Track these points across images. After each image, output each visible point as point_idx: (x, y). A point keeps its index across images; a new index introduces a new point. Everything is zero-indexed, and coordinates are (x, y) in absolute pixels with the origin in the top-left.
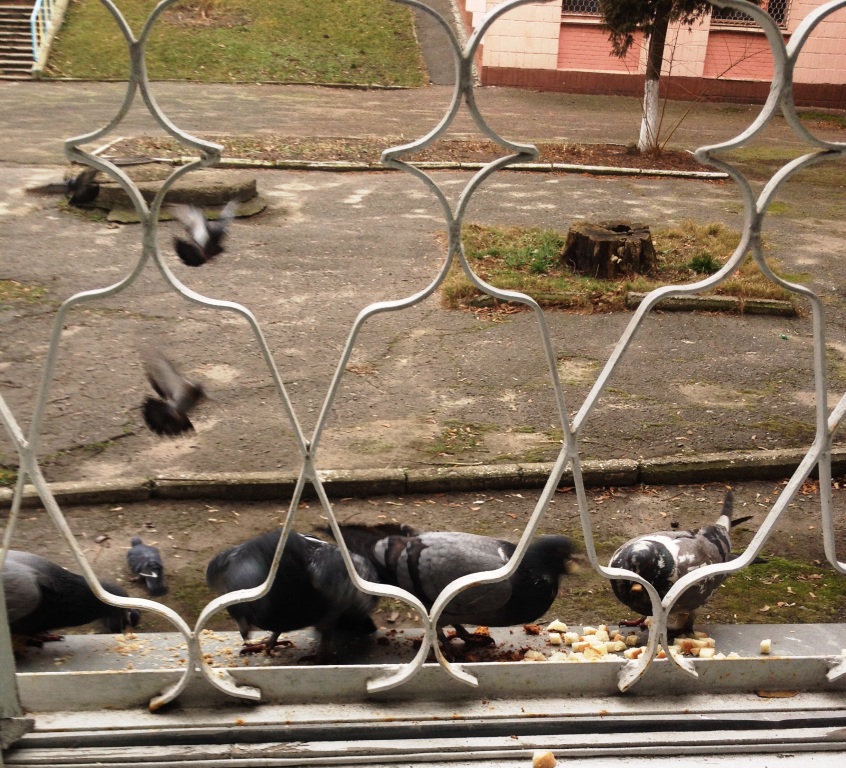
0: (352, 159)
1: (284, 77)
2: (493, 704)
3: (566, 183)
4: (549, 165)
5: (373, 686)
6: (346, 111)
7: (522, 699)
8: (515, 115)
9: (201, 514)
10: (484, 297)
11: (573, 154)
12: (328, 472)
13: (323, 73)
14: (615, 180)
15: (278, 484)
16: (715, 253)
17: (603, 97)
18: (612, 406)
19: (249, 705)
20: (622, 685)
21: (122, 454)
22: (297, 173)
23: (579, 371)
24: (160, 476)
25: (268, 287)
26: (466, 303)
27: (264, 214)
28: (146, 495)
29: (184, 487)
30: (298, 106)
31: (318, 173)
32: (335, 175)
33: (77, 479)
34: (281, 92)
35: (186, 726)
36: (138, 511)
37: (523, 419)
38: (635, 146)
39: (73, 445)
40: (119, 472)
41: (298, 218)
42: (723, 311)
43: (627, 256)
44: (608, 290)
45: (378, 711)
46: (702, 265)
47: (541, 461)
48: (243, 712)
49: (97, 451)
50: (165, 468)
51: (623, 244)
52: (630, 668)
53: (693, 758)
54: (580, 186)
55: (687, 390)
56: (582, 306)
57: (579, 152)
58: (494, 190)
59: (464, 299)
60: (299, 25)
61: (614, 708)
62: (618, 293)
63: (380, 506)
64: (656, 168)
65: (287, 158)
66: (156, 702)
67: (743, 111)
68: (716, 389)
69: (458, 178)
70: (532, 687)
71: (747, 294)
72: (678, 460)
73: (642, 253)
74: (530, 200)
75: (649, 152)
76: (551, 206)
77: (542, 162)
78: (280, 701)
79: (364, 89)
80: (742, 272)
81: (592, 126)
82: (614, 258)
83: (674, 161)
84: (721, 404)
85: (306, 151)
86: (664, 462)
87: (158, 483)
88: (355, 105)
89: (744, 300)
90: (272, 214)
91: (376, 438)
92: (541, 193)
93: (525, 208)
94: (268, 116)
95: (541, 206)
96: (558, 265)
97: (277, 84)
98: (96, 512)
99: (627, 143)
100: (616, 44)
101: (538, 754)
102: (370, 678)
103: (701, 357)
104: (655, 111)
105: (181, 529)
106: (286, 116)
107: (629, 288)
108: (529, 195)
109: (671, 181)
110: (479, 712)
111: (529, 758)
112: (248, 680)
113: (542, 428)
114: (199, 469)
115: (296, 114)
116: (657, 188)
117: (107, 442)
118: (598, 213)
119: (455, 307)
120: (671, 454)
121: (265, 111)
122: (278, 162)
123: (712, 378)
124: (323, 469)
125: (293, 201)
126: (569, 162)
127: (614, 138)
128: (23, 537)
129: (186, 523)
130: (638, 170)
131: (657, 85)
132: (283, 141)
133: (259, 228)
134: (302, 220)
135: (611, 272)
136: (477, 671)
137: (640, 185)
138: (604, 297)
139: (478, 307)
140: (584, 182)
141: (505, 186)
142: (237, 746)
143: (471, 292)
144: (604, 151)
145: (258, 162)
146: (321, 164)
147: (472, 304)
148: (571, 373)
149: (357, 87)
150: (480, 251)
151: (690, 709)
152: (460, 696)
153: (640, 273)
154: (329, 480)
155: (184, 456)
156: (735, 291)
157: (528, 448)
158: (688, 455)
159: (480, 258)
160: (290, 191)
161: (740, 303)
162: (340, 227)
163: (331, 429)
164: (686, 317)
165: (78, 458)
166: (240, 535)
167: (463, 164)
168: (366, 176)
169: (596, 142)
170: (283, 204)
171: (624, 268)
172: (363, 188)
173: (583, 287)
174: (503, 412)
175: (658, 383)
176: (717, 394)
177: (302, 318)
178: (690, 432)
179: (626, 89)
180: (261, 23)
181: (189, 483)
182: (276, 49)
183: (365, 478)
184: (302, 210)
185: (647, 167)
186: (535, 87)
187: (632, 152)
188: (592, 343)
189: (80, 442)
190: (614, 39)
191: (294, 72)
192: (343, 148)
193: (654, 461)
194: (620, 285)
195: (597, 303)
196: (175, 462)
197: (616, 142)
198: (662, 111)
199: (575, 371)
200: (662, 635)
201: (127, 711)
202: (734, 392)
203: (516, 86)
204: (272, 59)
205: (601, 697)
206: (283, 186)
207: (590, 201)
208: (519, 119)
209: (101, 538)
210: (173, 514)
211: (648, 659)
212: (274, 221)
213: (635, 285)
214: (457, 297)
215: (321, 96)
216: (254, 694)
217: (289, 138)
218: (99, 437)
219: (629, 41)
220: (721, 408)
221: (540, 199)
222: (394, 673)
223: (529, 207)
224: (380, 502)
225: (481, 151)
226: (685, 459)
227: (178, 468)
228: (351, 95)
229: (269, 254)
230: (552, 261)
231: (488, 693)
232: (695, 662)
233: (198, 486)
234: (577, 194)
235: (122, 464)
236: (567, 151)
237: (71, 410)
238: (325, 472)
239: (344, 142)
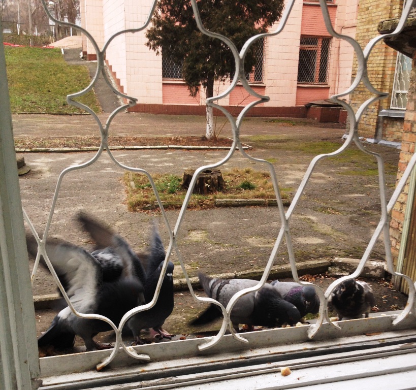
0: (71, 147)
1: (30, 110)
3: (176, 154)
4: (167, 146)
6: (63, 125)
8: (146, 125)
10: (148, 205)
11: (177, 141)
13: (49, 108)
14: (198, 152)
16: (251, 180)
17: (185, 116)
22: (43, 154)
23: (199, 236)
25: (38, 207)
26: (140, 209)
27: (29, 173)
30: (38, 124)
31: (55, 154)
32: (63, 154)
34: (29, 118)
37: (177, 259)
38: (205, 137)
41: (48, 175)
42: (259, 205)
43: (212, 184)
44: (206, 199)
46: (246, 186)
51: (210, 178)
54: (182, 155)
55: (250, 240)
56: (195, 207)
57: (180, 140)
58: (143, 158)
59: (139, 207)
60: (35, 86)
62: (211, 200)
64: (216, 146)
65: (37, 147)
67: (249, 120)
69: (124, 153)
71: (268, 197)
72: (252, 271)
73: (219, 182)
74: (161, 162)
75: (211, 139)
76: (171, 164)
77: (163, 145)
79: (71, 115)
80: (264, 188)
81: (183, 129)
82: (206, 185)
83: (223, 143)
85: (47, 144)
88: (67, 122)
89: (267, 200)
90: (34, 174)
92: (165, 159)
93: (159, 165)
94: (24, 128)
95: (167, 164)
96: (181, 190)
97: (27, 114)
99: (201, 135)
103: (253, 226)
104: (212, 121)
106: (33, 128)
107: (215, 198)
108: (160, 160)
109: (223, 151)
113: (187, 262)
115: (39, 127)
116: (217, 154)
118: (193, 166)
119: (135, 211)
120: (249, 269)
121: (22, 126)
122: (33, 149)
125: (43, 167)
126: (176, 145)
127: (194, 134)
130: (208, 147)
131: (212, 110)
132: (35, 139)
133: (28, 180)
134: (50, 175)
135: (206, 191)
137: (210, 154)
138: (205, 202)
139: (146, 210)
140: (184, 153)
141: (147, 156)
143: (142, 203)
144: (191, 139)
145: (23, 150)
146: (56, 149)
147: (143, 209)
148: (196, 237)
149: (66, 114)
150: (142, 185)
153: (219, 191)
156: (263, 196)
157: (182, 272)
158: (256, 269)
159: (143, 188)
160: (41, 162)
161: (265, 201)
162: (70, 178)
164: (243, 209)
167: (126, 147)
168: (78, 154)
169: (186, 135)
170: (39, 168)
171: (211, 189)
172: (78, 159)
173: (194, 198)
175: (236, 238)
177: (59, 220)
178: (255, 259)
184: (49, 171)
185: (211, 146)
186: (153, 112)
187: (204, 139)
188: (203, 223)
191: (35, 108)
192: (65, 142)
193: (242, 273)
194: (211, 197)
195: (202, 205)
197: (196, 135)
198: (215, 122)
199: (197, 235)
203: (144, 112)
204: (22, 102)
206: (37, 160)
207: (189, 161)
208: (148, 126)
212: (36, 176)
213: (218, 196)
214: (135, 206)
215: (49, 119)
217: (37, 138)
221: (165, 161)
223: (161, 165)
225: (133, 141)
228: (64, 118)
229: (36, 191)
230: (178, 188)
234: (182, 158)
236: (174, 140)
239: (65, 139)
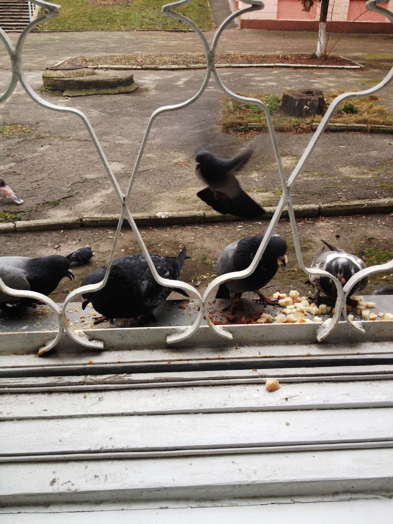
0: (179, 64)
1: (147, 27)
2: (242, 349)
3: (281, 73)
4: (273, 65)
5: (170, 340)
6: (176, 42)
7: (259, 345)
8: (257, 42)
9: (105, 234)
10: (242, 127)
11: (285, 59)
12: (166, 213)
13: (165, 25)
14: (305, 71)
15: (142, 219)
16: (355, 103)
17: (299, 32)
18: (305, 178)
19: (97, 352)
20: (319, 338)
21: (67, 206)
22: (153, 71)
23: (289, 162)
24: (85, 216)
25: (138, 125)
26: (233, 131)
27: (137, 91)
28: (79, 226)
29: (97, 221)
30: (153, 41)
31: (163, 71)
32: (171, 72)
33: (46, 218)
34: (146, 34)
35: (59, 365)
36: (74, 233)
37: (262, 186)
38: (315, 55)
39: (44, 202)
40: (66, 214)
41: (153, 93)
42: (359, 131)
43: (312, 106)
44: (303, 122)
45: (173, 354)
46: (349, 109)
47: (270, 206)
48: (93, 355)
49: (55, 204)
50: (88, 212)
51: (310, 100)
52: (324, 328)
53: (363, 383)
54: (288, 74)
55: (342, 170)
56: (290, 130)
57: (288, 58)
58: (247, 77)
59: (233, 129)
60: (154, 3)
61: (314, 352)
62: (308, 124)
63: (192, 229)
64: (325, 64)
65: (148, 64)
66: (42, 350)
67: (366, 37)
68: (357, 169)
69: (230, 72)
70: (265, 338)
71: (371, 123)
72: (338, 204)
73: (319, 104)
74: (264, 81)
75: (321, 57)
76: (274, 84)
77: (270, 63)
78: (116, 348)
79: (185, 32)
80: (368, 112)
81: (294, 46)
82: (305, 107)
83: (334, 61)
84: (359, 176)
85: (157, 61)
86: (332, 205)
87: (84, 220)
88: (180, 39)
89: (369, 126)
90: (141, 91)
91: (190, 196)
92: (269, 78)
93: (262, 85)
94: (139, 45)
95: (270, 84)
96: (278, 111)
97: (144, 30)
98: (54, 234)
99: (310, 54)
100: (305, 6)
101: (270, 381)
102: (168, 335)
103: (349, 154)
104: (324, 37)
105: (95, 242)
106: (148, 45)
107: (313, 121)
108: (264, 78)
109: (332, 70)
110: (234, 355)
111: (263, 383)
112: (97, 337)
113: (271, 190)
114: (104, 212)
115: (153, 44)
116: (325, 74)
117: (60, 200)
118: (297, 86)
119: (228, 132)
120: (335, 201)
121: (138, 43)
122: (144, 67)
123: (355, 164)
124: (164, 212)
125: (151, 84)
126: (283, 63)
127: (304, 51)
128: (19, 246)
129: (97, 239)
130: (316, 66)
131: (325, 25)
132: (147, 57)
133: (134, 97)
134: (155, 93)
135: (304, 114)
136: (232, 329)
137: (317, 73)
138: (301, 126)
139: (239, 132)
140: (290, 72)
141: (252, 75)
142: (88, 376)
143: (236, 125)
144: (300, 57)
145: (134, 67)
146: (164, 67)
147: (236, 131)
148: (285, 163)
149: (181, 31)
150: (240, 106)
151: (361, 352)
152: (221, 345)
153: (318, 114)
154: (167, 217)
155: (97, 207)
156: (365, 121)
157: (264, 200)
158: (343, 202)
159: (240, 109)
160: (149, 80)
161: (367, 127)
162: (173, 96)
163: (168, 192)
164: (341, 135)
165: (46, 208)
166: (124, 244)
167: (232, 65)
168: (186, 72)
169: (296, 53)
170: (146, 86)
171: (311, 112)
172: (184, 77)
173: (290, 121)
174: (252, 182)
175: (328, 167)
176: (357, 171)
177: (154, 139)
178: (344, 190)
179: (310, 29)
180: (136, 2)
181: (99, 219)
182: (143, 14)
183: (185, 216)
184: (155, 89)
185: (321, 64)
186: (266, 28)
187: (313, 57)
188: (295, 148)
189: (47, 200)
190: (304, 3)
191: (152, 24)
192: (175, 59)
193: (327, 205)
194: (309, 120)
195: (297, 129)
196: (92, 210)
197: (306, 53)
198: (327, 38)
199: (287, 161)
200: (343, 308)
201: (25, 356)
202: (366, 171)
203: (257, 28)
204: (141, 19)
205: (306, 344)
206: (146, 78)
207: (294, 81)
208: (259, 43)
209: (57, 246)
210: (92, 234)
211: (335, 322)
212: (142, 94)
213: (316, 119)
214: (229, 127)
215: (165, 35)
216: (100, 345)
217: (149, 55)
218: (56, 197)
219: (311, 4)
220: (360, 178)
221: (269, 80)
222: (183, 332)
223: (264, 84)
224: (192, 227)
225: (240, 59)
226: (342, 204)
227: (94, 212)
228: (178, 35)
229: (139, 109)
230: (275, 109)
231: (239, 343)
232: (363, 323)
233: (104, 221)
234: (287, 78)
235: (67, 211)
236: (282, 57)
237: (43, 185)
238: (164, 213)
239: (175, 56)
